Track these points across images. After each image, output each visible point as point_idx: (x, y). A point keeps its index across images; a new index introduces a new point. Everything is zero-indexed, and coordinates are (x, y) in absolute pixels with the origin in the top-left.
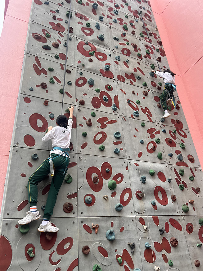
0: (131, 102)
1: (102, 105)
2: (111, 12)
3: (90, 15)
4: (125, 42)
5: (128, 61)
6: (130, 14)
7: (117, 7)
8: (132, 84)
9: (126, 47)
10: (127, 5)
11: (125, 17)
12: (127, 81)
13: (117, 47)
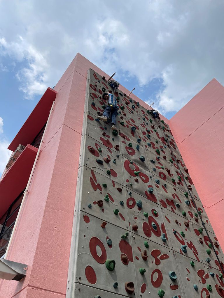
0: (177, 234)
1: (153, 234)
2: (145, 136)
3: (129, 136)
4: (161, 166)
5: (166, 186)
6: (159, 140)
7: (149, 132)
8: (173, 212)
9: (162, 170)
10: (155, 131)
11: (156, 142)
12: (169, 207)
13: (155, 170)
